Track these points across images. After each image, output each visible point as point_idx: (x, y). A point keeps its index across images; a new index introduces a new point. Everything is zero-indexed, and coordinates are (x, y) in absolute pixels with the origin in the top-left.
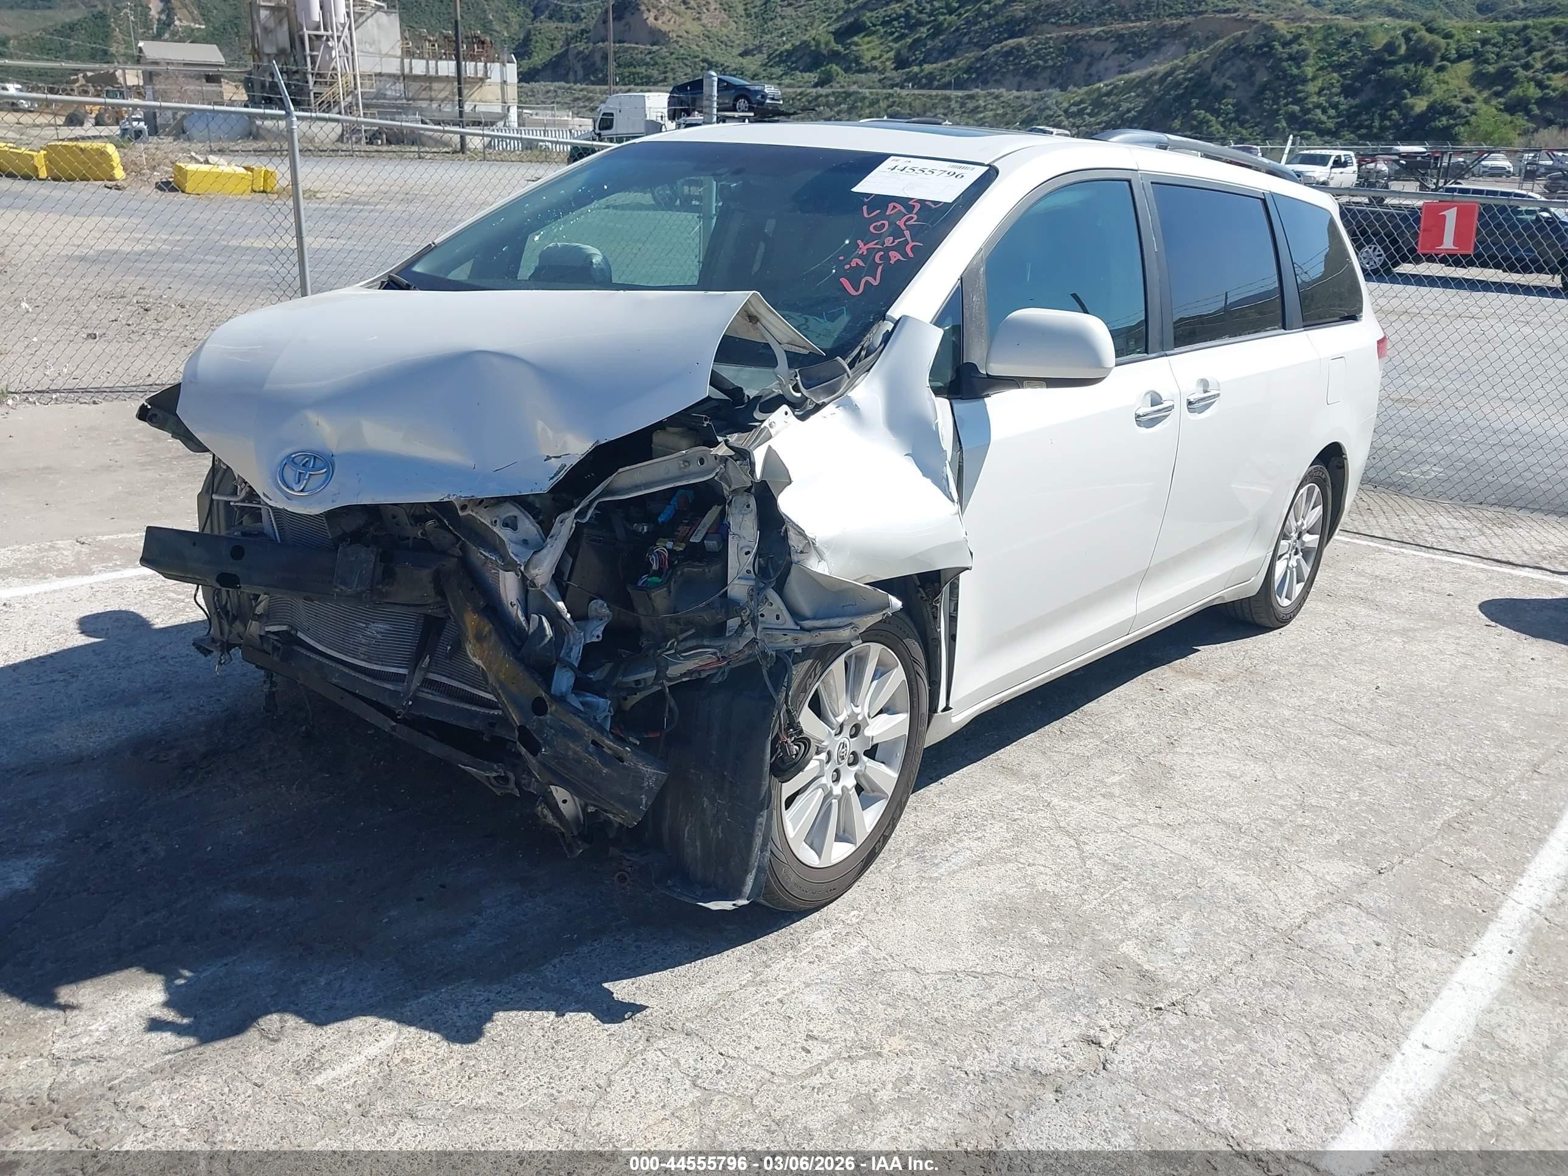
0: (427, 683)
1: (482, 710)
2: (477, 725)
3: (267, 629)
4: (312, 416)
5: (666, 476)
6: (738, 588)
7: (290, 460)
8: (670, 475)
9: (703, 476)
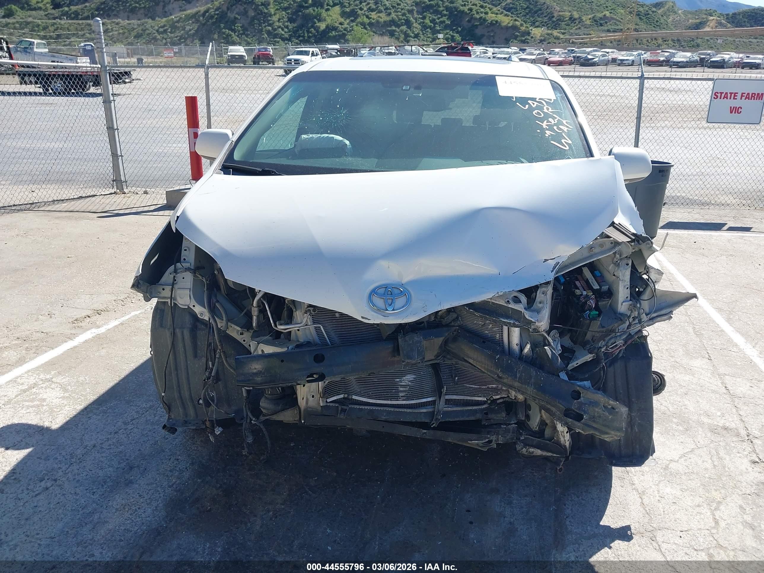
0: (448, 402)
1: (480, 407)
2: (479, 416)
3: (328, 400)
4: (384, 263)
5: (581, 257)
6: (623, 307)
7: (374, 292)
8: (584, 256)
9: (603, 255)
